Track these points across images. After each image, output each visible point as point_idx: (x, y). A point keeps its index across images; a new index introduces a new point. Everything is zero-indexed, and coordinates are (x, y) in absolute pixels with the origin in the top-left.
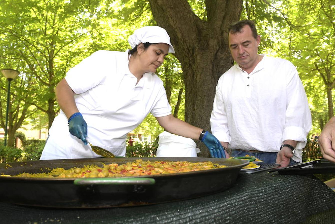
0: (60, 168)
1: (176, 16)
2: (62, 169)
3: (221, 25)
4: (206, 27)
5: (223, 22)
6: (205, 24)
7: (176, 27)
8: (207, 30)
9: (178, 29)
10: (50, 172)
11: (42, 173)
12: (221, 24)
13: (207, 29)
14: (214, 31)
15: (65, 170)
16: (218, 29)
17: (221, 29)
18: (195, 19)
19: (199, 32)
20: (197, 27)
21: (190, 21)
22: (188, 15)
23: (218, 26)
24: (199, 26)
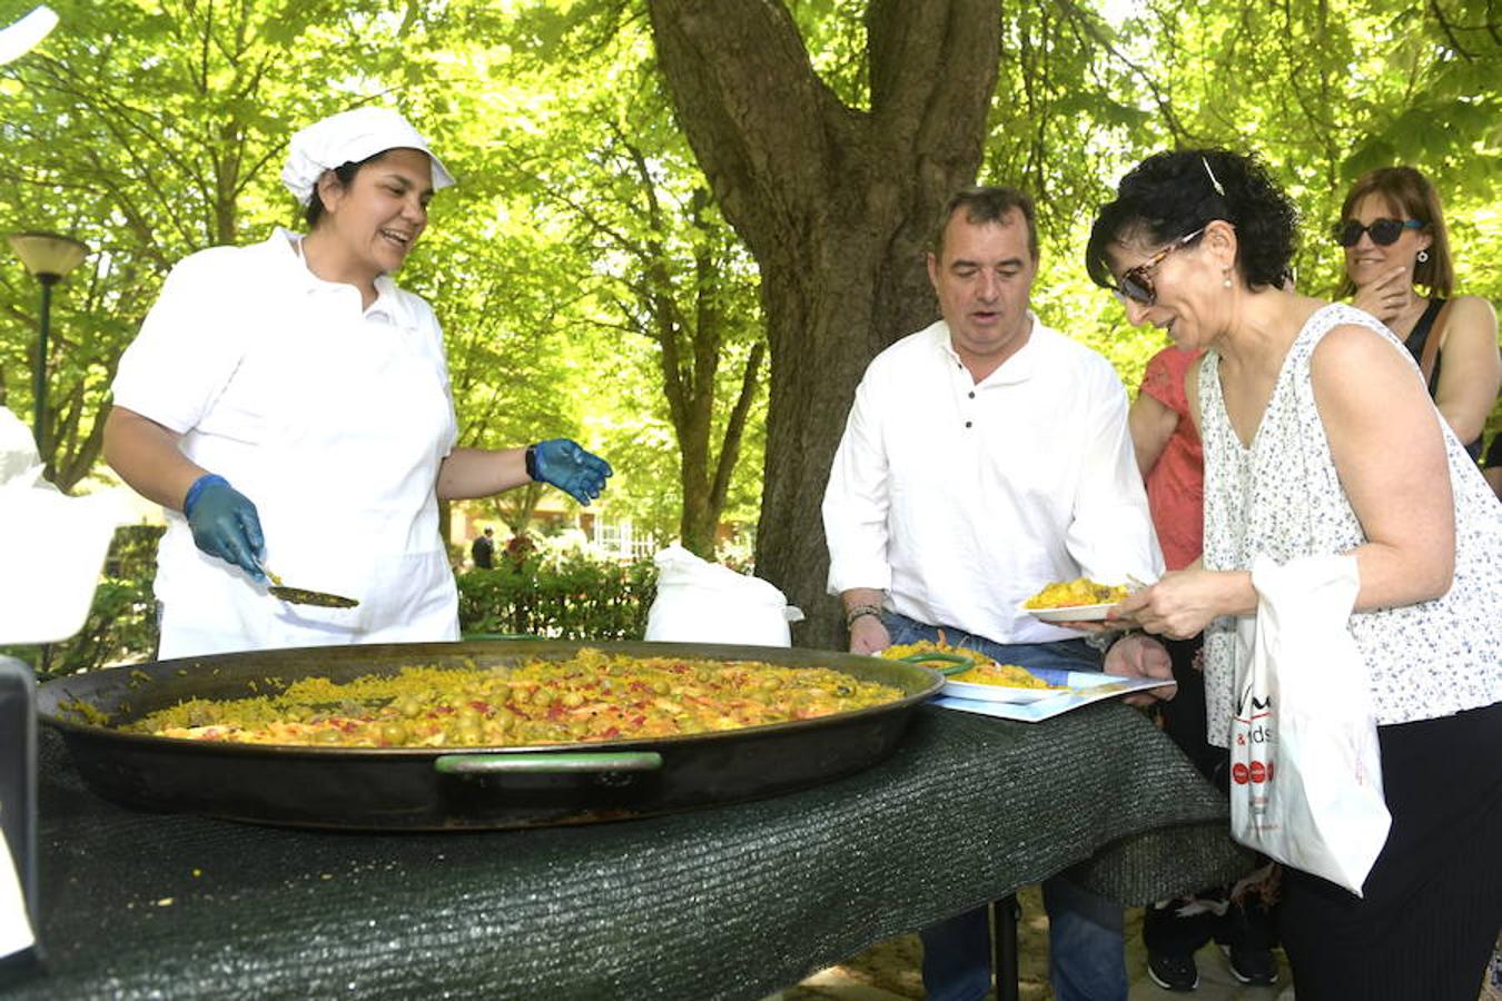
0: (317, 677)
1: (752, 85)
2: (323, 681)
3: (917, 133)
4: (860, 134)
5: (924, 119)
6: (858, 122)
7: (748, 126)
8: (865, 147)
9: (756, 135)
10: (281, 693)
11: (253, 695)
12: (917, 127)
13: (865, 142)
14: (891, 154)
15: (334, 687)
16: (905, 148)
17: (915, 148)
18: (821, 101)
19: (834, 153)
20: (827, 134)
21: (804, 108)
22: (796, 86)
23: (904, 134)
24: (836, 130)
